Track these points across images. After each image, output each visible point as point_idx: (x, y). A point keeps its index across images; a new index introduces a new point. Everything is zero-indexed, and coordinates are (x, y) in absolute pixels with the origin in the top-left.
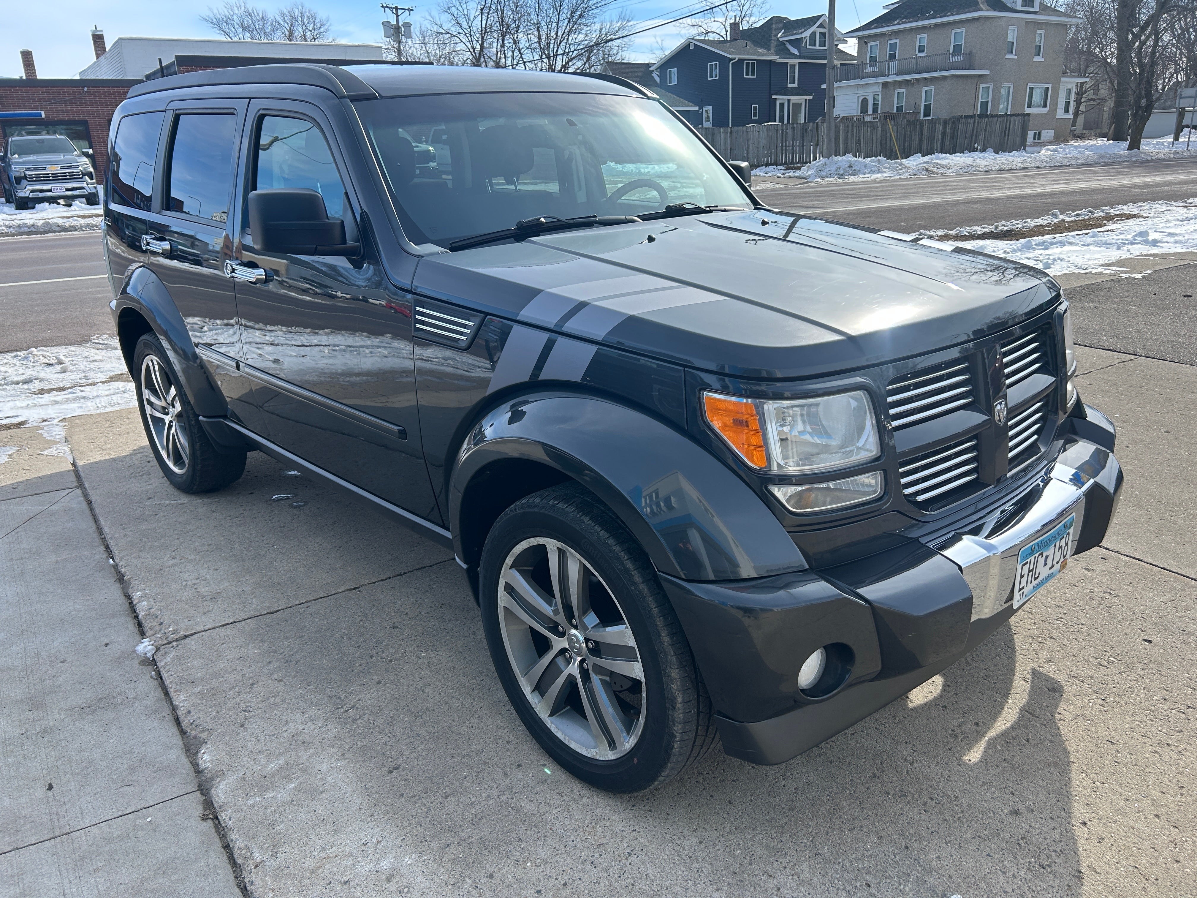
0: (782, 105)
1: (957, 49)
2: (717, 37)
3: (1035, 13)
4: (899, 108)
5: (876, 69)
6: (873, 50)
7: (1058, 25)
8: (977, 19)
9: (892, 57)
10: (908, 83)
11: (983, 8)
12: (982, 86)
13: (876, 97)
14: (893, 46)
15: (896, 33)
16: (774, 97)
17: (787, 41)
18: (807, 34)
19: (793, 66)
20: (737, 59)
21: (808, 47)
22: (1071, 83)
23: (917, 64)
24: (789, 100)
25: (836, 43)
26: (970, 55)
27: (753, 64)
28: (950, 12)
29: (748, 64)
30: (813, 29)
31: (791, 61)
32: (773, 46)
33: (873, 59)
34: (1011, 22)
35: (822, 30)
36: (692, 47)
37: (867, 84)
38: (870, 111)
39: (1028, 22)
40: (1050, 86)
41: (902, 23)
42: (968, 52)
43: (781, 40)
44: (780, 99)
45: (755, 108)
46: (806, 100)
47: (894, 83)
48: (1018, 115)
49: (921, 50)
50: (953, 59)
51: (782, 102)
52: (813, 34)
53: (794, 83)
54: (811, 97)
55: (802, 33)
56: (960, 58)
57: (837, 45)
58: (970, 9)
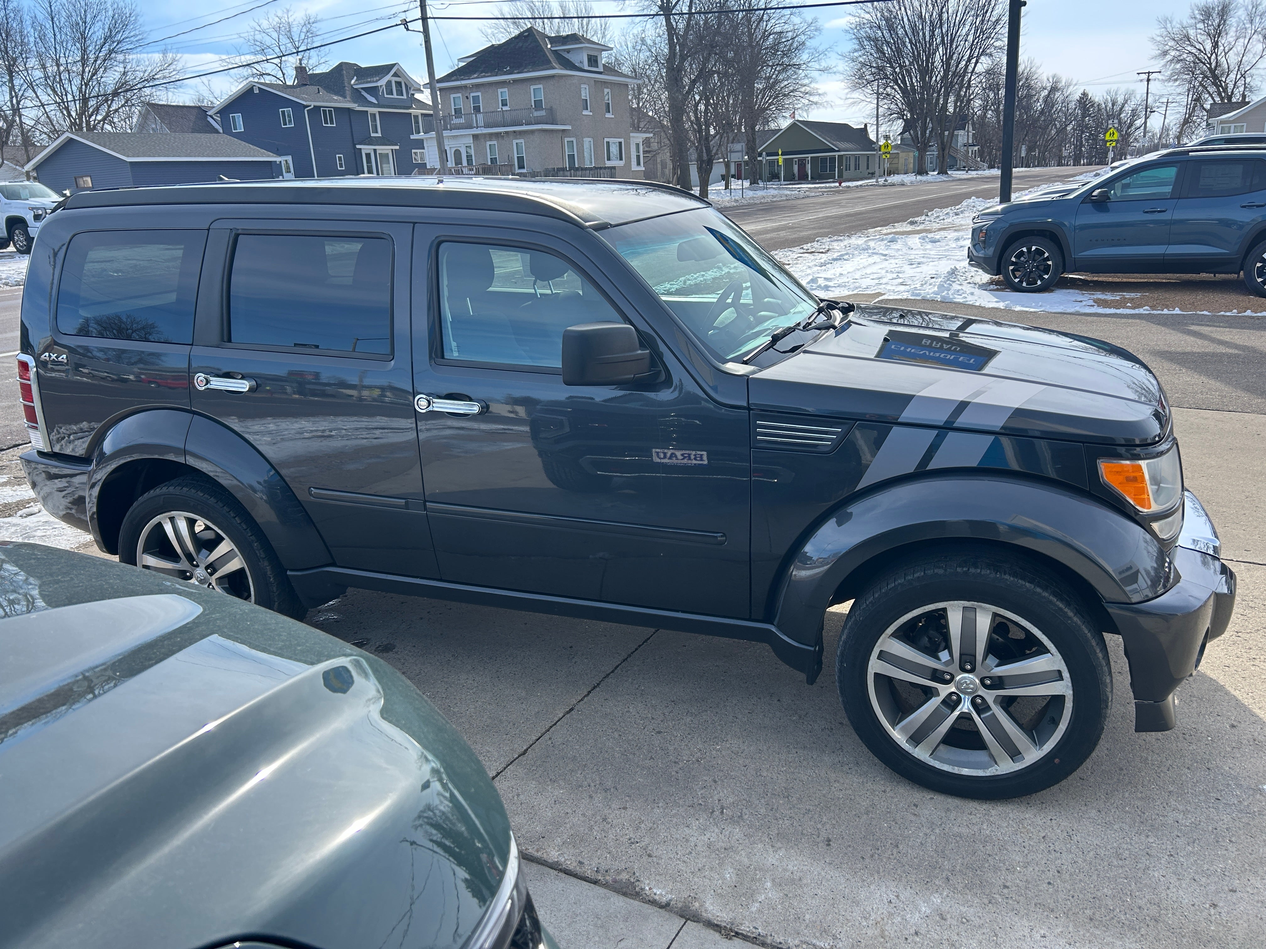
0: (368, 155)
1: (538, 105)
2: (274, 81)
3: (600, 73)
4: (493, 160)
5: (462, 121)
6: (456, 102)
7: (620, 85)
8: (552, 77)
9: (477, 109)
10: (497, 135)
11: (556, 66)
12: (566, 140)
13: (469, 150)
14: (476, 99)
15: (477, 86)
16: (358, 147)
17: (362, 88)
18: (383, 82)
19: (373, 115)
20: (312, 107)
21: (386, 96)
22: (638, 138)
23: (504, 118)
24: (375, 150)
25: (413, 92)
26: (551, 110)
27: (330, 112)
28: (525, 68)
29: (324, 111)
30: (388, 77)
31: (371, 110)
32: (348, 93)
33: (458, 112)
34: (582, 80)
35: (398, 79)
36: (256, 91)
37: (457, 136)
38: (465, 163)
39: (596, 81)
40: (622, 140)
41: (482, 77)
42: (548, 107)
43: (355, 87)
44: (366, 149)
45: (340, 158)
46: (392, 150)
47: (485, 135)
48: (601, 168)
49: (504, 104)
50: (537, 114)
51: (368, 152)
52: (389, 83)
53: (377, 132)
54: (397, 147)
55: (377, 81)
56: (543, 113)
57: (413, 95)
58: (545, 67)
